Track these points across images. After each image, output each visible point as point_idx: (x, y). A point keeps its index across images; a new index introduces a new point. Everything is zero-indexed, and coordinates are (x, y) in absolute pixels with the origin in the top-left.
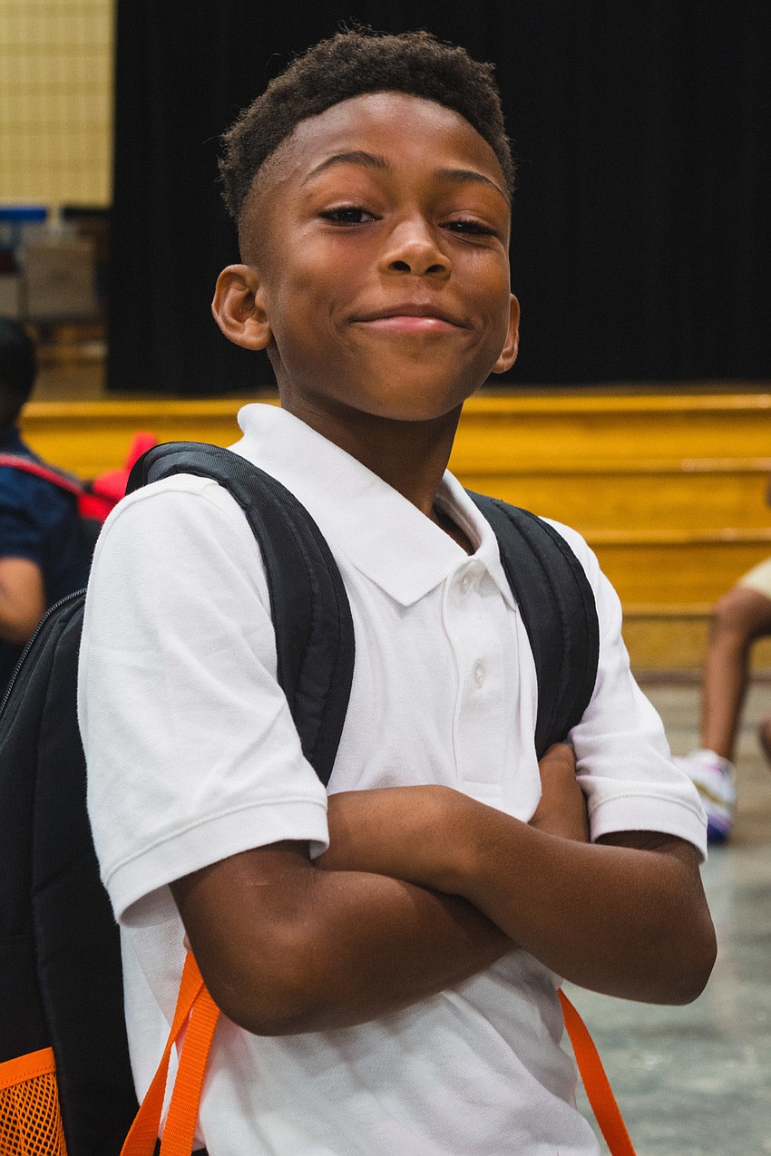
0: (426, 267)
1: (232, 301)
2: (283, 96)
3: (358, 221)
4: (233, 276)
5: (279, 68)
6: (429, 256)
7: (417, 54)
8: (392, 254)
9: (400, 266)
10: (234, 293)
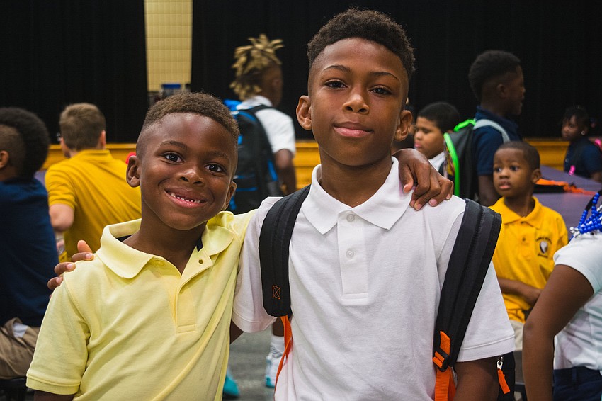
0: (358, 109)
1: (303, 109)
2: (324, 34)
3: (340, 87)
4: (303, 100)
5: (324, 23)
6: (360, 105)
7: (369, 23)
8: (347, 103)
9: (349, 108)
10: (303, 106)
